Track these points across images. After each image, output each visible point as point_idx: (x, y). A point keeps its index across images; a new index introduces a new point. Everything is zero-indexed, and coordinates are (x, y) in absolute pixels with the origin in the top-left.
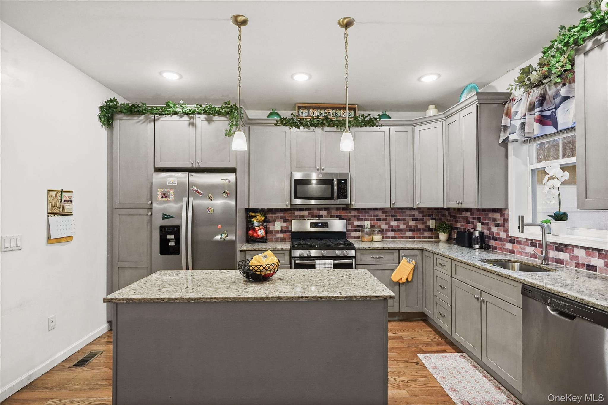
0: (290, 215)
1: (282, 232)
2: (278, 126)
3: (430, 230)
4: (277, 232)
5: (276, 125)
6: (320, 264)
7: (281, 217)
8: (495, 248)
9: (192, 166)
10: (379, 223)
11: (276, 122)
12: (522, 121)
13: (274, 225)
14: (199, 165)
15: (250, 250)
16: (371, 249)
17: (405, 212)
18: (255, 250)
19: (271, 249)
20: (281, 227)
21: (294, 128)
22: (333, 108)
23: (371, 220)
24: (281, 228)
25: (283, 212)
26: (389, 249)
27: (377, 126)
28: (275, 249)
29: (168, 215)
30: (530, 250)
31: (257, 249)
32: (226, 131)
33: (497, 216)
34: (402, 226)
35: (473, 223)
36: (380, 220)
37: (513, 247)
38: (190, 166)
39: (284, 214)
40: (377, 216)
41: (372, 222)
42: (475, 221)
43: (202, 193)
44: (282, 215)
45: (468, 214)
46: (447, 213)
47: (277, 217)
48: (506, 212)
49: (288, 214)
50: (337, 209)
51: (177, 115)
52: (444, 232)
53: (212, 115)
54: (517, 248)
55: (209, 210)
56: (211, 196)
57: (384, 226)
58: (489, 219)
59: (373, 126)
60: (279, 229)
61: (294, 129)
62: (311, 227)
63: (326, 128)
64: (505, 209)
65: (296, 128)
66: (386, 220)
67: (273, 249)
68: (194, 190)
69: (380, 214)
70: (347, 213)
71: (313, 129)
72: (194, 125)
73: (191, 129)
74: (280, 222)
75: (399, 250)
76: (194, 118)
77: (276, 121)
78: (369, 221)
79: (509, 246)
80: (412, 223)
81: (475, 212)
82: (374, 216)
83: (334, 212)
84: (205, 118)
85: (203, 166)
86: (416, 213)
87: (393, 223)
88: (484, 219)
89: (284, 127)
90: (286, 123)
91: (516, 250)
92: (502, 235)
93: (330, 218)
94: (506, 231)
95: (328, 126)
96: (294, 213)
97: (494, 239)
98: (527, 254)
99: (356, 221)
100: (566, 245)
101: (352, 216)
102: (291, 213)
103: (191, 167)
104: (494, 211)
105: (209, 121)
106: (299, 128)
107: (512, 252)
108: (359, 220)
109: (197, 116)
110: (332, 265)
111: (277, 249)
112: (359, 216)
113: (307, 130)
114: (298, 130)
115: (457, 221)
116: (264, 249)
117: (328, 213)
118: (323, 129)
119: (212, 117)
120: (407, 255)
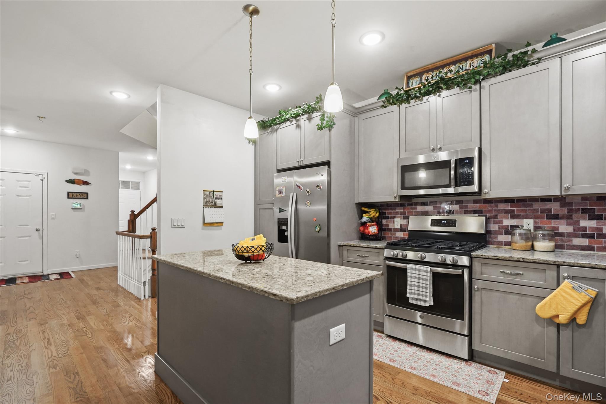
0: (412, 211)
1: (402, 230)
2: (386, 107)
4: (396, 230)
5: (384, 107)
6: (412, 269)
7: (401, 213)
9: (299, 164)
10: (553, 223)
11: (383, 104)
13: (394, 223)
14: (303, 163)
15: (346, 245)
16: (497, 259)
18: (350, 246)
19: (365, 246)
20: (401, 224)
21: (403, 104)
22: (454, 63)
23: (536, 218)
24: (401, 225)
25: (403, 207)
26: (534, 262)
27: (533, 64)
28: (369, 246)
29: (282, 209)
31: (352, 245)
32: (318, 125)
36: (556, 217)
39: (404, 209)
40: (550, 211)
41: (538, 220)
43: (302, 188)
44: (402, 211)
47: (395, 213)
49: (409, 209)
51: (289, 121)
53: (311, 114)
55: (307, 204)
56: (309, 191)
57: (564, 228)
59: (524, 66)
60: (399, 227)
61: (404, 106)
62: (431, 225)
63: (444, 93)
65: (405, 104)
66: (569, 217)
67: (367, 246)
68: (297, 186)
69: (555, 207)
70: (491, 206)
71: (427, 99)
72: (299, 126)
73: (298, 130)
74: (399, 219)
75: (558, 266)
76: (299, 120)
77: (383, 102)
78: (531, 218)
82: (542, 211)
83: (471, 206)
84: (307, 118)
85: (306, 163)
87: (588, 224)
89: (392, 106)
93: (465, 213)
95: (448, 88)
96: (416, 209)
99: (507, 218)
101: (501, 211)
102: (412, 209)
103: (297, 165)
105: (309, 119)
106: (409, 103)
108: (513, 217)
109: (302, 117)
110: (428, 273)
111: (371, 247)
112: (513, 211)
113: (419, 102)
114: (409, 105)
116: (359, 245)
117: (461, 208)
118: (439, 96)
119: (311, 116)
120: (569, 277)
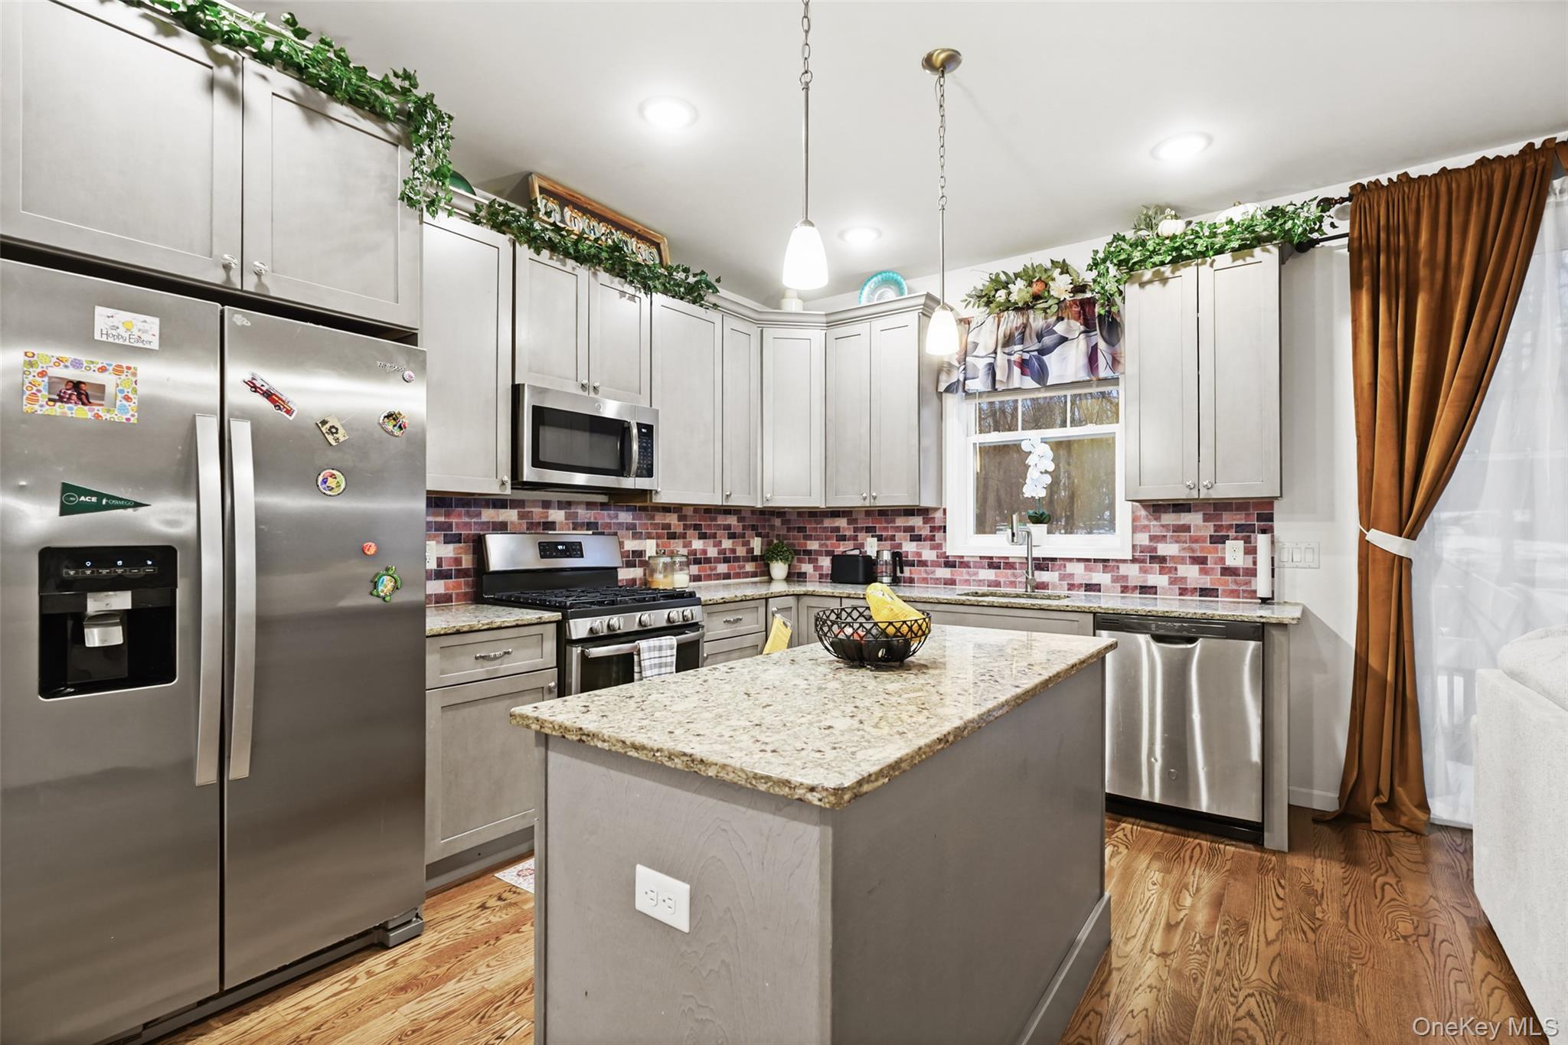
0: (467, 520)
1: (440, 574)
2: (478, 223)
3: (754, 559)
4: (429, 575)
5: (475, 219)
6: (650, 649)
7: (440, 527)
8: (911, 581)
10: (673, 544)
11: (473, 209)
12: (991, 360)
14: (260, 284)
15: (442, 632)
16: (725, 602)
17: (714, 519)
18: (458, 632)
19: (510, 622)
20: (438, 558)
21: (526, 246)
22: (617, 226)
23: (658, 537)
24: (440, 561)
25: (443, 510)
26: (753, 599)
27: (701, 306)
28: (520, 623)
29: (100, 496)
30: (989, 574)
31: (465, 629)
33: (917, 521)
34: (712, 552)
35: (855, 538)
36: (674, 536)
37: (952, 574)
39: (447, 515)
40: (669, 526)
41: (660, 541)
42: (861, 535)
44: (442, 519)
45: (842, 523)
46: (777, 522)
47: (431, 526)
48: (938, 515)
49: (459, 515)
50: (590, 505)
53: (323, 95)
54: (961, 574)
55: (325, 481)
57: (684, 553)
58: (898, 529)
59: (695, 302)
60: (433, 565)
61: (524, 251)
62: (539, 556)
63: (604, 276)
64: (936, 509)
65: (529, 248)
66: (685, 536)
67: (514, 624)
71: (574, 269)
73: (223, 109)
74: (434, 542)
75: (767, 599)
76: (238, 69)
77: (476, 205)
78: (653, 538)
79: (944, 573)
80: (727, 544)
81: (863, 515)
82: (663, 526)
84: (292, 93)
85: (277, 291)
86: (731, 519)
87: (697, 544)
88: (886, 529)
89: (494, 233)
90: (504, 223)
91: (958, 578)
92: (929, 555)
93: (574, 529)
94: (939, 546)
96: (479, 515)
97: (912, 564)
98: (980, 582)
99: (628, 538)
100: (1054, 560)
101: (621, 526)
102: (468, 514)
104: (910, 512)
105: (313, 113)
107: (952, 582)
108: (635, 537)
109: (252, 65)
110: (672, 649)
111: (526, 623)
112: (636, 526)
113: (558, 265)
114: (535, 256)
115: (808, 538)
116: (488, 624)
117: (568, 517)
118: (594, 275)
119: (323, 103)
120: (779, 610)
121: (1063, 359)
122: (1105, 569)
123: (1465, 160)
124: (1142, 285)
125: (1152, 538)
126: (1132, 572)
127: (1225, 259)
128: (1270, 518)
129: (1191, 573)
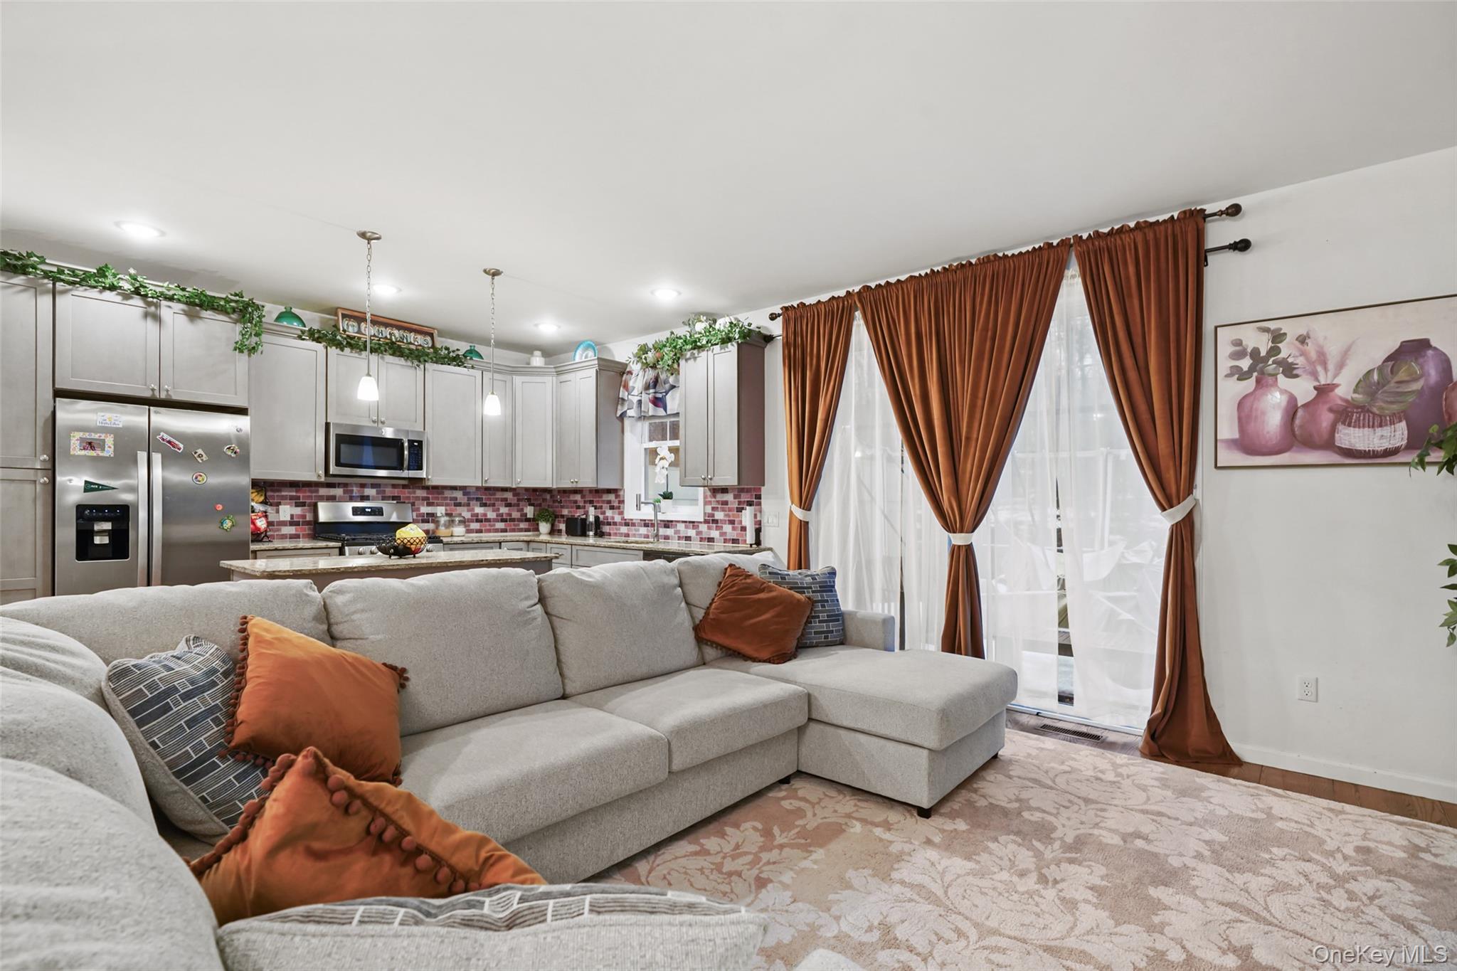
0: (309, 495)
1: (292, 523)
2: (304, 339)
3: (528, 520)
4: (283, 523)
5: (300, 337)
7: (292, 498)
8: (609, 534)
9: (153, 394)
10: (459, 509)
11: (300, 333)
12: (639, 398)
13: (278, 512)
14: (168, 395)
17: (494, 495)
21: (334, 348)
22: (399, 328)
23: (447, 505)
24: (292, 516)
25: (294, 489)
27: (465, 367)
29: (97, 485)
30: (643, 530)
32: (236, 343)
33: (612, 497)
34: (491, 515)
35: (584, 507)
36: (459, 505)
37: (628, 530)
38: (147, 394)
39: (297, 492)
40: (456, 499)
41: (448, 508)
42: (587, 505)
43: (181, 446)
44: (294, 494)
45: (578, 497)
46: (548, 497)
47: (284, 498)
48: (621, 493)
49: (305, 492)
50: (394, 486)
51: (114, 293)
52: (547, 521)
53: (198, 308)
54: (632, 530)
55: (196, 478)
56: (203, 453)
57: (467, 515)
58: (603, 502)
59: (459, 366)
60: (288, 519)
61: (333, 351)
62: (353, 515)
63: (389, 358)
64: (621, 490)
66: (468, 505)
68: (163, 440)
69: (459, 495)
70: (409, 493)
71: (370, 357)
72: (157, 318)
73: (151, 325)
74: (287, 507)
75: (500, 543)
76: (157, 306)
77: (302, 331)
78: (444, 506)
79: (624, 529)
80: (504, 510)
81: (588, 493)
82: (452, 499)
83: (389, 491)
84: (183, 310)
85: (176, 396)
86: (509, 495)
87: (479, 510)
88: (598, 502)
89: (314, 343)
90: (319, 338)
91: (630, 533)
92: (618, 519)
93: (384, 500)
94: (621, 513)
95: (393, 354)
96: (317, 491)
97: (609, 524)
98: (640, 535)
99: (423, 505)
100: (672, 521)
101: (417, 498)
102: (312, 492)
104: (609, 491)
105: (192, 317)
106: (343, 351)
107: (628, 535)
108: (429, 504)
109: (164, 303)
112: (428, 498)
113: (357, 355)
114: (341, 353)
115: (562, 507)
117: (378, 493)
118: (382, 358)
119: (198, 312)
121: (673, 399)
122: (694, 527)
123: (824, 297)
124: (687, 360)
125: (713, 509)
126: (703, 528)
127: (717, 348)
128: (759, 497)
129: (727, 528)
